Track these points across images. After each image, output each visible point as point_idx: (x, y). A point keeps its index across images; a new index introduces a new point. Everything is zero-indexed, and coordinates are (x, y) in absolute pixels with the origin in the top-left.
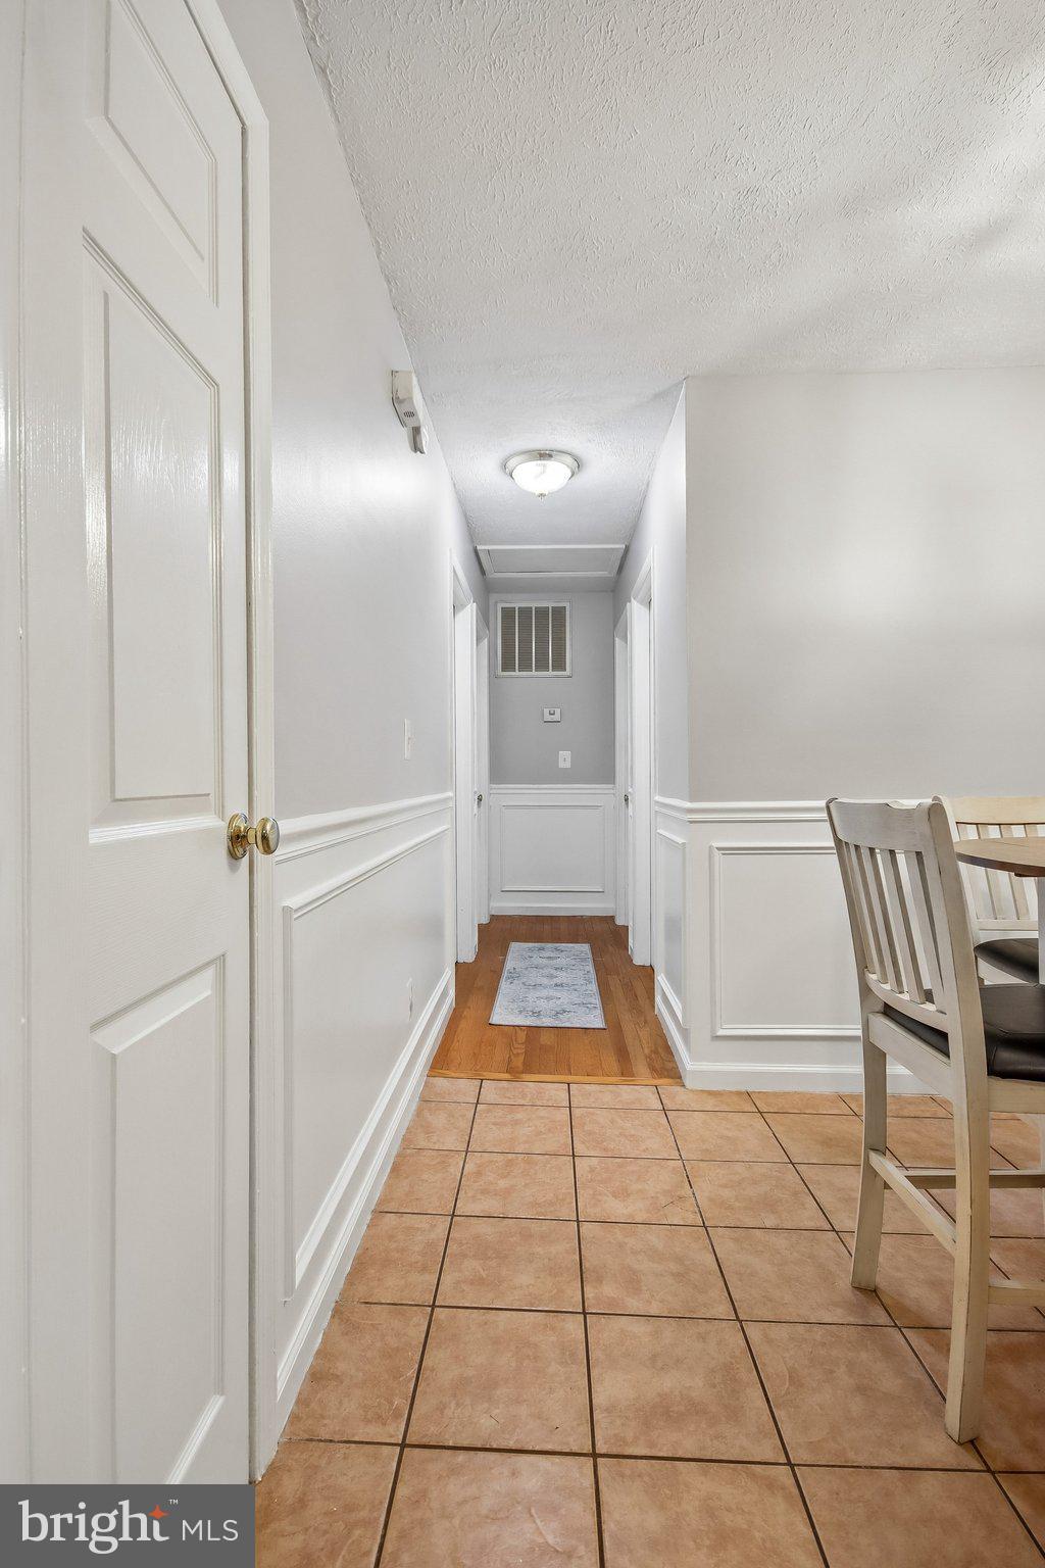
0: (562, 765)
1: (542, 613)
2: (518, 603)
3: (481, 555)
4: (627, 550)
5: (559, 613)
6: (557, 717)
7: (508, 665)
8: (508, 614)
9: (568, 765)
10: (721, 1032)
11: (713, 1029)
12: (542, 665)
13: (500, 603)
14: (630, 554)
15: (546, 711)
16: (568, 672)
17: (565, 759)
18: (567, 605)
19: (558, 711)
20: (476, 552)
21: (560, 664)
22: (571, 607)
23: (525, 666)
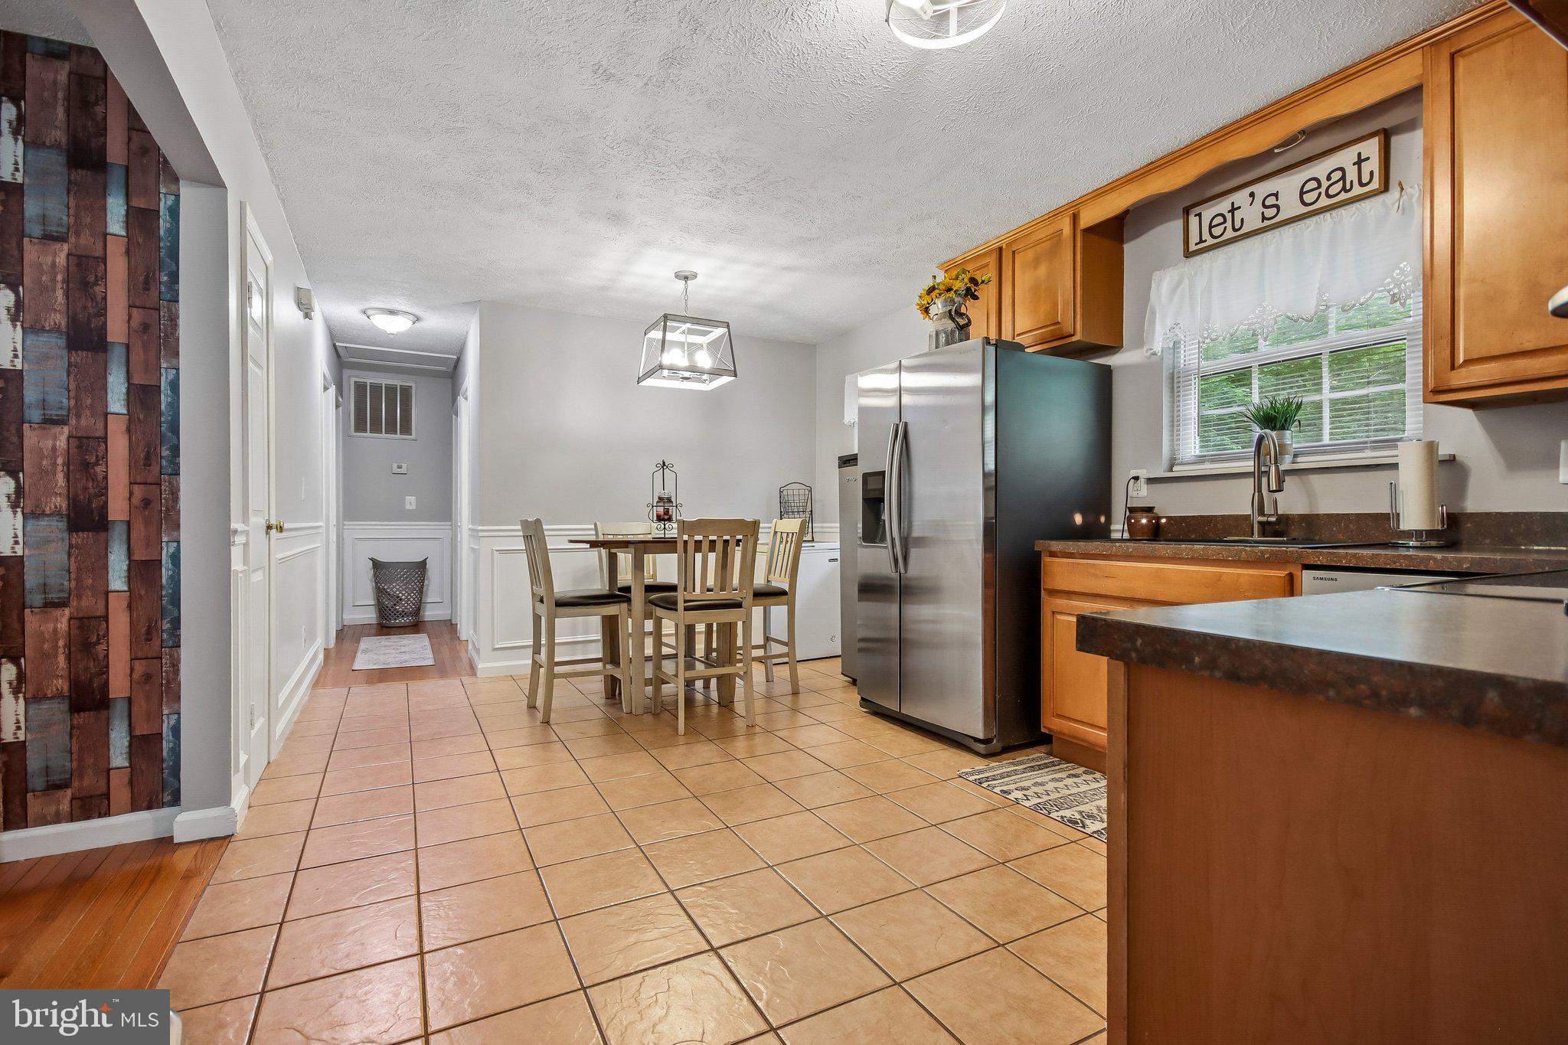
0: (408, 507)
1: (391, 390)
2: (370, 379)
3: (339, 350)
4: (458, 359)
5: (406, 392)
6: (403, 470)
7: (360, 426)
8: (360, 388)
9: (413, 507)
10: (497, 646)
11: (493, 645)
12: (391, 429)
13: (352, 378)
14: (460, 364)
15: (395, 466)
16: (413, 436)
17: (411, 502)
18: (413, 385)
19: (404, 466)
20: (334, 346)
21: (406, 429)
22: (416, 387)
23: (376, 428)
